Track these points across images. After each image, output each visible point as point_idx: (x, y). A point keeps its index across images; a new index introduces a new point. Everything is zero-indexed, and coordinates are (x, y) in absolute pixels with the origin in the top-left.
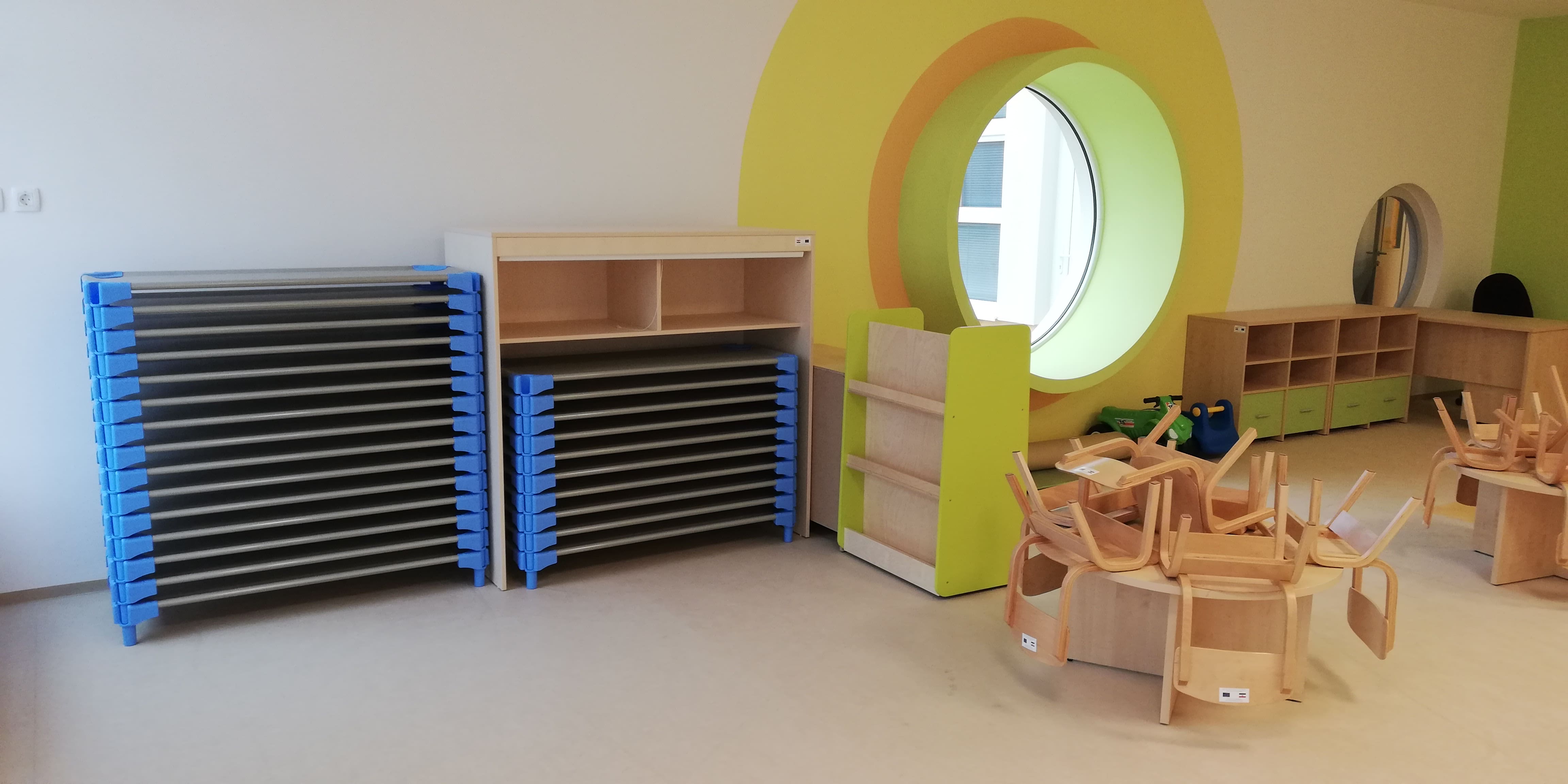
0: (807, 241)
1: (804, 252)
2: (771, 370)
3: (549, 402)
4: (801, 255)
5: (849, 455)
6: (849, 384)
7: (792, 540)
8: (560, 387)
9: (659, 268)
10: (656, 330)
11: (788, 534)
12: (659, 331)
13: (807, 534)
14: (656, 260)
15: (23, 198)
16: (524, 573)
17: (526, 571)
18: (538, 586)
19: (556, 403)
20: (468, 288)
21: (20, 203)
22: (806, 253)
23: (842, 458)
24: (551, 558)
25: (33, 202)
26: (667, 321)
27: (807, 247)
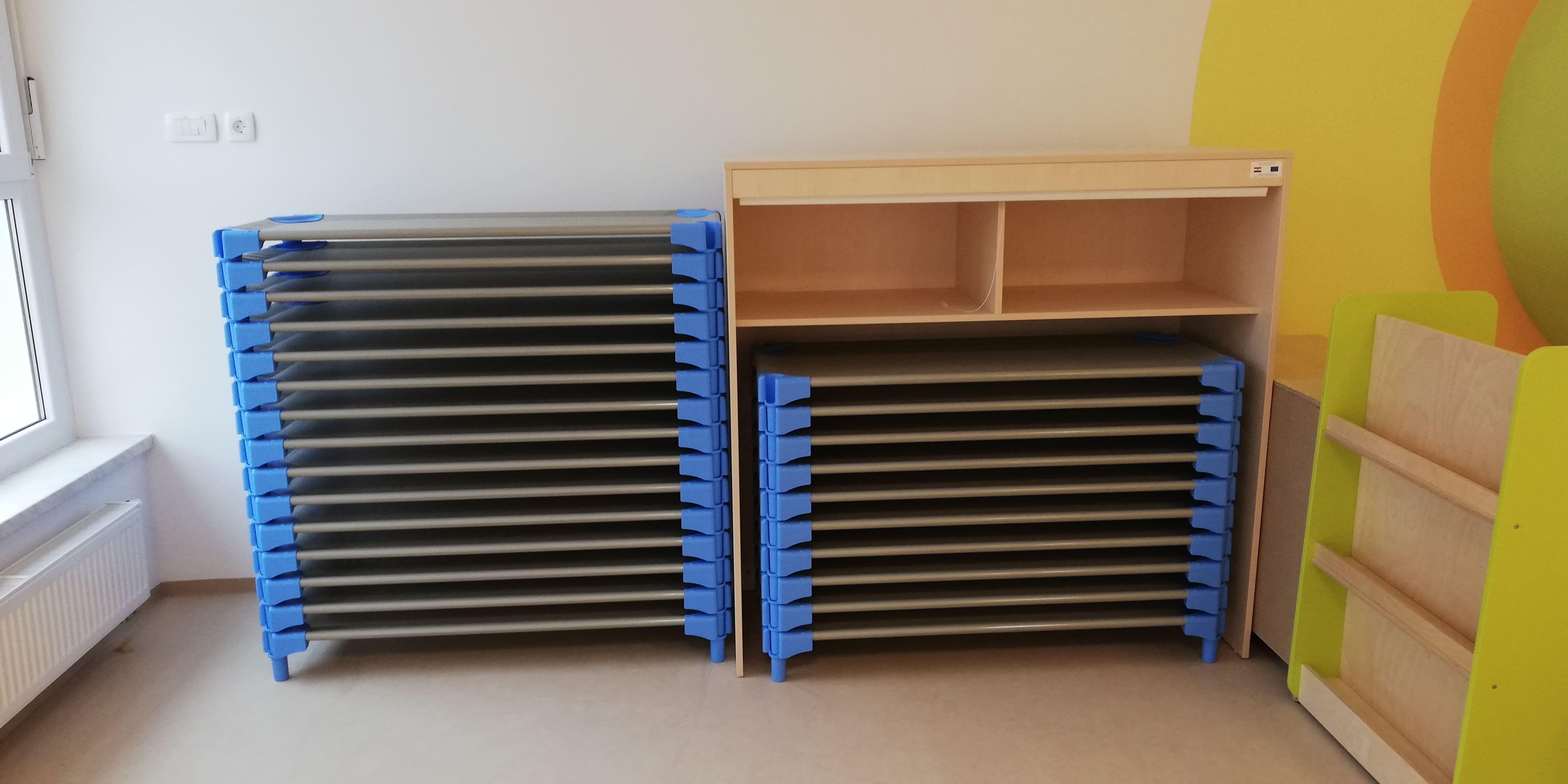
0: (1274, 169)
1: (1269, 187)
2: (1192, 385)
3: (803, 417)
4: (1263, 193)
5: (1317, 545)
6: (1326, 422)
7: (1216, 658)
8: (820, 396)
9: (1001, 214)
10: (994, 313)
11: (1208, 649)
12: (996, 313)
13: (1245, 651)
14: (998, 202)
15: (237, 126)
16: (767, 659)
17: (770, 655)
18: (786, 678)
19: (814, 419)
20: (700, 244)
21: (233, 130)
22: (1273, 191)
23: (1305, 547)
24: (804, 642)
25: (248, 129)
26: (1012, 297)
27: (1276, 179)
